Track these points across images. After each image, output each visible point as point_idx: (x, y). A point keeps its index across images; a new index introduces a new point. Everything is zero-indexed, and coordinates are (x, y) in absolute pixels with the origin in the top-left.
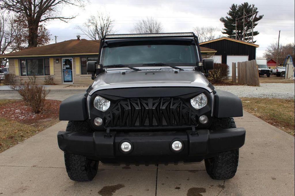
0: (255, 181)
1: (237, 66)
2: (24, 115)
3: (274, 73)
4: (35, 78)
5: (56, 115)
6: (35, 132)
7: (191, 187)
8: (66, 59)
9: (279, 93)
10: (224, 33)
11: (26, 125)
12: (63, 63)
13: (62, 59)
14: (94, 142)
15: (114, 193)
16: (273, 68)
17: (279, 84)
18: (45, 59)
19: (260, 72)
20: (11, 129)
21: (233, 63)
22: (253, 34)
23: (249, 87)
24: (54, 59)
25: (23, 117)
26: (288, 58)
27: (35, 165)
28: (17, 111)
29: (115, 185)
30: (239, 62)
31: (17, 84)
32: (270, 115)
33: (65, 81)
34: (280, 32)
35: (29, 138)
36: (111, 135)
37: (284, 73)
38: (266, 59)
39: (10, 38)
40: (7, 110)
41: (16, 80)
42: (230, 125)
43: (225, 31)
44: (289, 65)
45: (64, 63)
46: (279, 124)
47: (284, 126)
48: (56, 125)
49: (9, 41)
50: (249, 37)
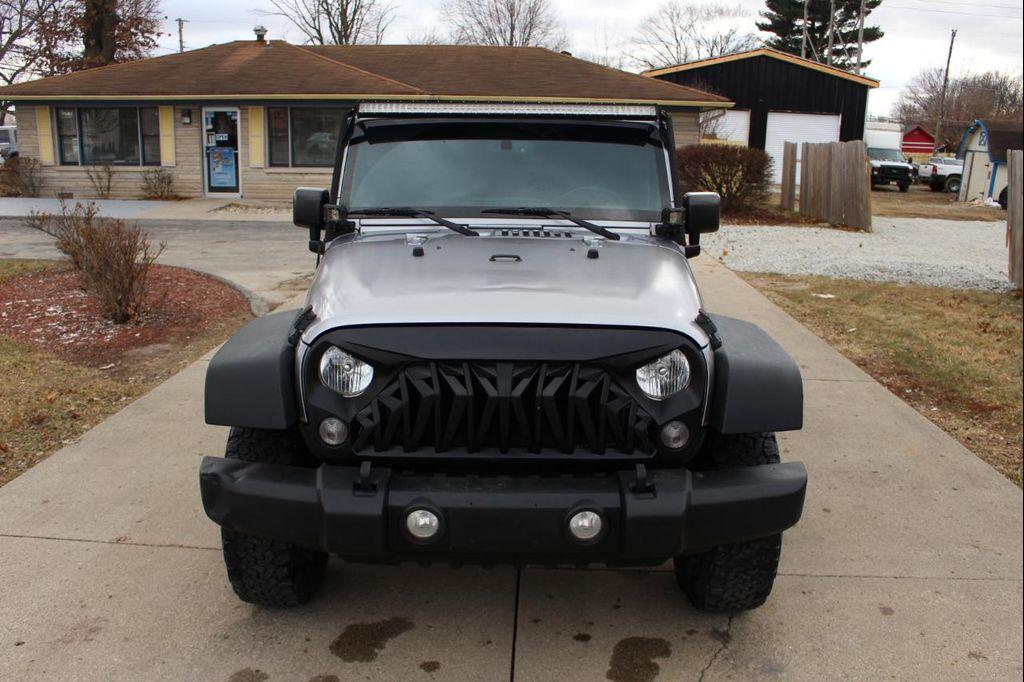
0: (827, 618)
1: (799, 156)
2: (78, 329)
3: (924, 177)
4: (110, 174)
5: (184, 329)
6: (116, 401)
7: (625, 635)
8: (216, 113)
9: (934, 262)
10: (763, 27)
11: (86, 369)
12: (207, 124)
13: (204, 110)
14: (319, 506)
15: (382, 652)
16: (921, 160)
17: (936, 221)
18: (145, 108)
19: (876, 173)
20: (36, 385)
21: (787, 145)
22: (861, 35)
23: (836, 232)
24: (174, 109)
25: (72, 335)
26: (973, 132)
27: (122, 534)
28: (52, 309)
29: (384, 621)
30: (807, 143)
31: (47, 192)
32: (897, 355)
33: (212, 189)
34: (954, 34)
35: (97, 423)
36: (377, 482)
37: (956, 178)
38: (899, 129)
39: (18, 17)
40: (20, 305)
41: (42, 180)
42: (760, 446)
43: (768, 22)
44: (977, 154)
45: (210, 127)
46: (922, 393)
47: (938, 404)
48: (185, 371)
49: (15, 28)
50: (849, 45)
